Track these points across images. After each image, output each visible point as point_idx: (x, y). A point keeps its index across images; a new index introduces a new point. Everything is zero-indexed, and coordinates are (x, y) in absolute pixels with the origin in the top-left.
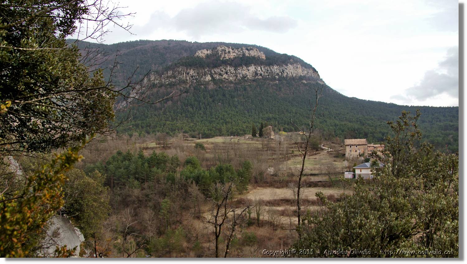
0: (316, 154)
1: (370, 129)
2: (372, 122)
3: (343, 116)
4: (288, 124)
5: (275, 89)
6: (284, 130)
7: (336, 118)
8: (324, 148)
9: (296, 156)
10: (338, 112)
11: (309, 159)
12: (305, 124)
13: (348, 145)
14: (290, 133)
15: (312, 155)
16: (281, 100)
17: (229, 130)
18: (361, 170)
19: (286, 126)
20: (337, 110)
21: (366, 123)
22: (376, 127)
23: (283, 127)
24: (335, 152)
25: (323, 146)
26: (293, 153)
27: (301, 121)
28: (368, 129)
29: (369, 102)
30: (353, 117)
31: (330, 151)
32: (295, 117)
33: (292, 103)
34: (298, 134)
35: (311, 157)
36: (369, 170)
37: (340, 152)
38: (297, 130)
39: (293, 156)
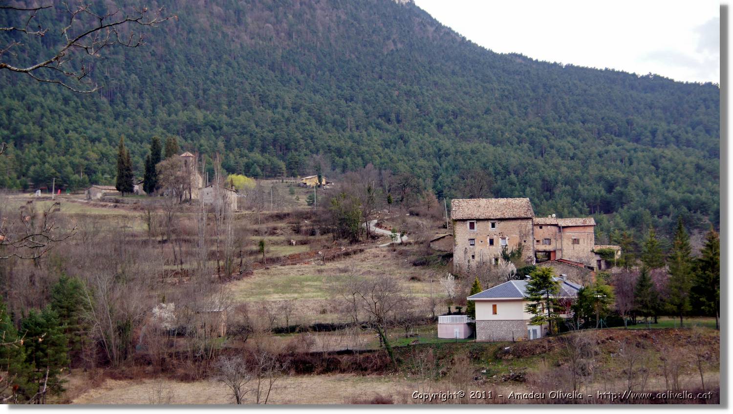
0: (347, 254)
1: (564, 169)
2: (575, 141)
3: (470, 121)
4: (263, 150)
5: (219, 17)
6: (248, 171)
7: (445, 128)
8: (379, 231)
9: (274, 261)
10: (451, 107)
11: (320, 271)
12: (328, 150)
13: (464, 220)
14: (267, 183)
15: (333, 259)
16: (240, 59)
17: (28, 169)
18: (495, 307)
19: (256, 156)
20: (448, 99)
21: (552, 147)
22: (585, 163)
23: (245, 160)
24: (415, 248)
25: (378, 225)
26: (261, 251)
27: (312, 138)
28: (556, 167)
29: (572, 70)
30: (505, 125)
31: (402, 244)
32: (292, 124)
33: (282, 72)
34: (299, 185)
35: (329, 265)
36: (524, 305)
37: (436, 246)
38: (295, 169)
39: (262, 262)
